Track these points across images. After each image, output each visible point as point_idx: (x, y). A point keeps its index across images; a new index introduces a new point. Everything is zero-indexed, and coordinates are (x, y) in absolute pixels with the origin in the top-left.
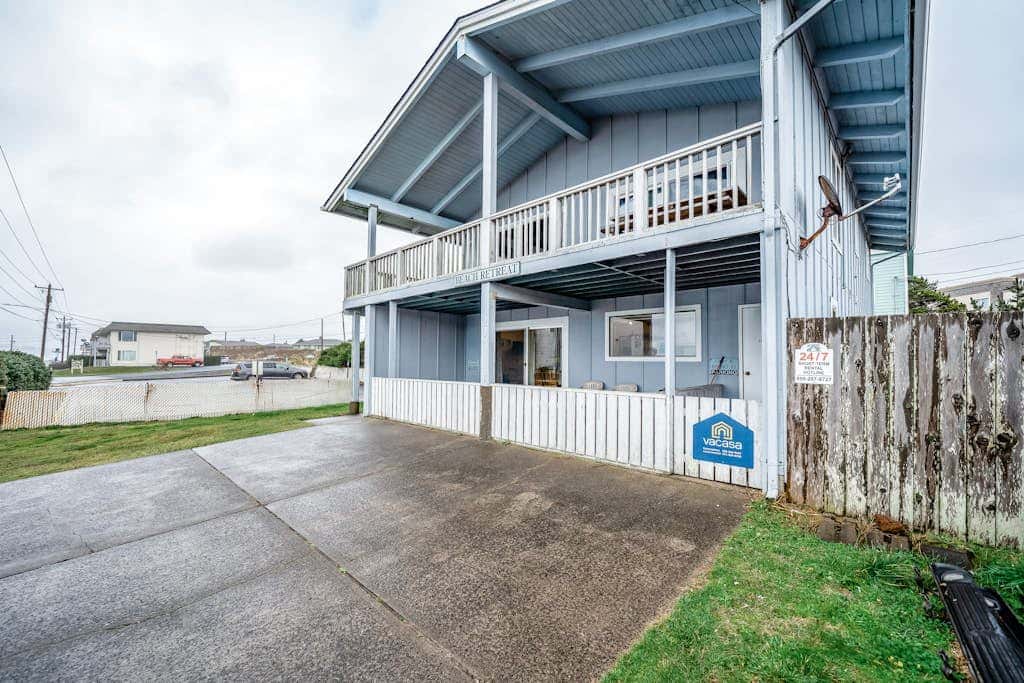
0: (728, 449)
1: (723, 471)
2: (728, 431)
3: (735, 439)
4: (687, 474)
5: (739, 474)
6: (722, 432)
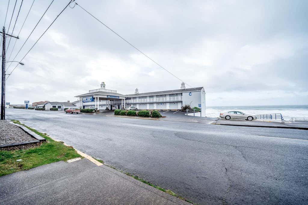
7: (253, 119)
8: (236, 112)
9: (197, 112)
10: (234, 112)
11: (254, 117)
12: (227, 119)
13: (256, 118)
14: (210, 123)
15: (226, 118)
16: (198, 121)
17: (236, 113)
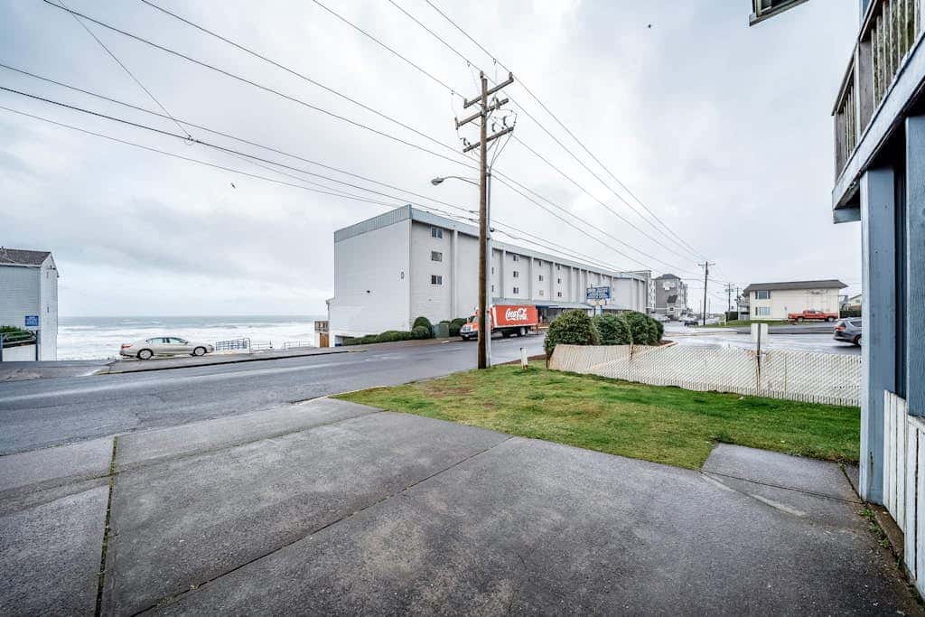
7: (206, 352)
8: (168, 339)
9: (19, 345)
10: (163, 339)
11: (207, 347)
12: (141, 359)
13: (212, 349)
14: (89, 374)
15: (138, 356)
16: (39, 372)
17: (168, 342)
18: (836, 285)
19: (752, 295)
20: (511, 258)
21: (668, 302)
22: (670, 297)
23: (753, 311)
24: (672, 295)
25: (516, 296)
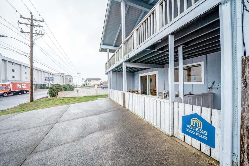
0: (199, 133)
1: (196, 143)
2: (200, 124)
3: (204, 129)
4: (179, 138)
5: (205, 148)
6: (196, 123)
18: (100, 79)
19: (88, 81)
20: (11, 64)
21: (69, 82)
22: (69, 81)
23: (88, 84)
24: (70, 80)
25: (14, 79)
